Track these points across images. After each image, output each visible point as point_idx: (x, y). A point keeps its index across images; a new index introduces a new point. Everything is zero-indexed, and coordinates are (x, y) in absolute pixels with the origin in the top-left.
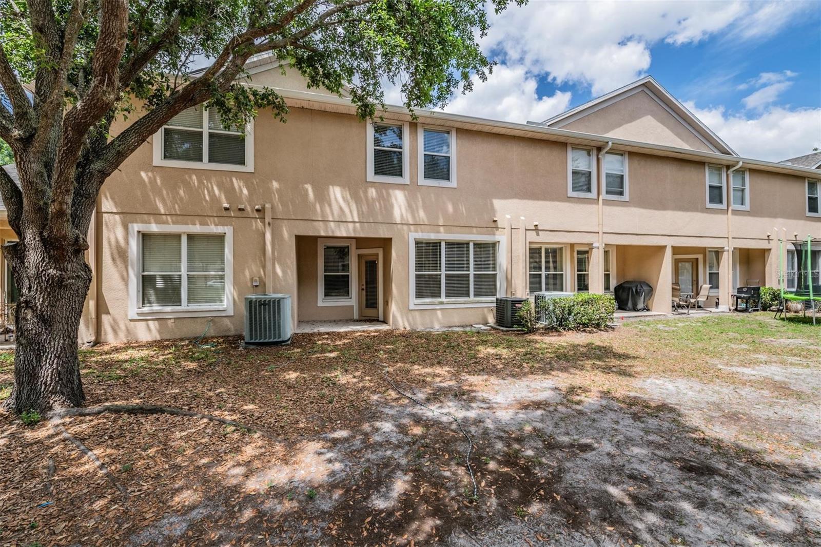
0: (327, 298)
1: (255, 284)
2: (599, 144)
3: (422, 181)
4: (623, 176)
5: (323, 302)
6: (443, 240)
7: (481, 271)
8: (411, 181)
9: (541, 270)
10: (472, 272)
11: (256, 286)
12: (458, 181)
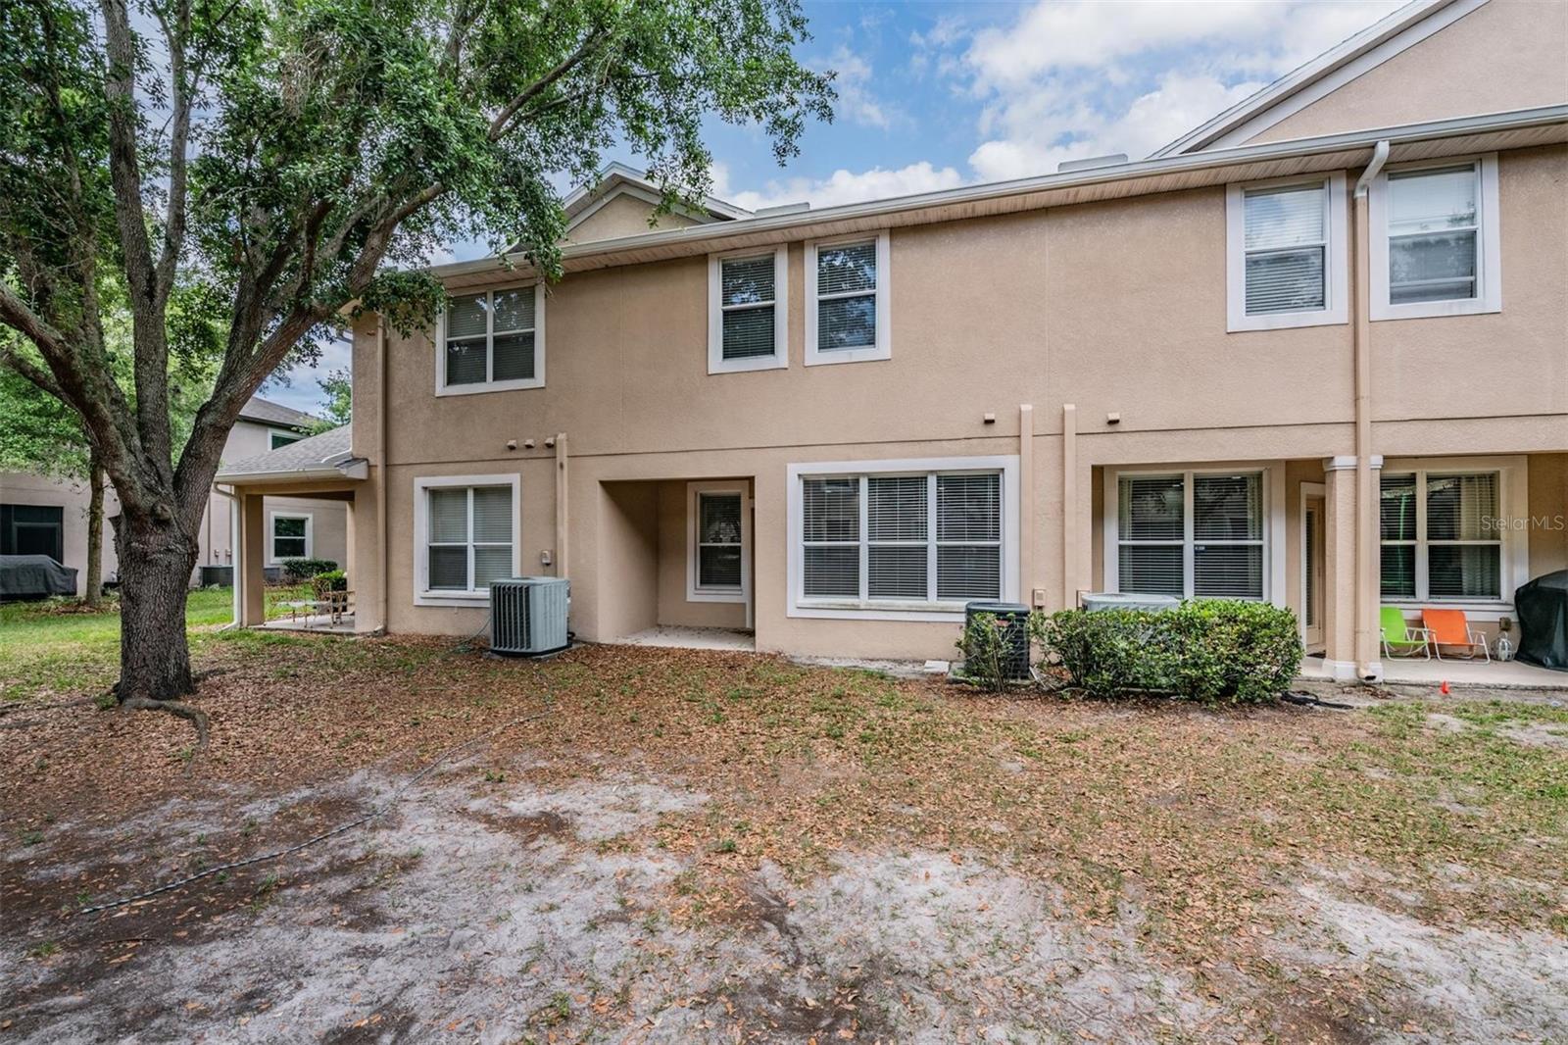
0: (704, 587)
1: (544, 561)
2: (1352, 159)
3: (813, 355)
4: (1475, 232)
5: (695, 593)
6: (864, 474)
7: (963, 538)
8: (790, 361)
9: (1181, 537)
10: (932, 543)
11: (548, 564)
12: (894, 344)
